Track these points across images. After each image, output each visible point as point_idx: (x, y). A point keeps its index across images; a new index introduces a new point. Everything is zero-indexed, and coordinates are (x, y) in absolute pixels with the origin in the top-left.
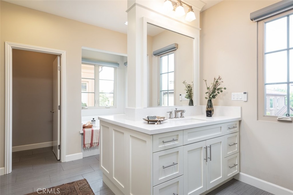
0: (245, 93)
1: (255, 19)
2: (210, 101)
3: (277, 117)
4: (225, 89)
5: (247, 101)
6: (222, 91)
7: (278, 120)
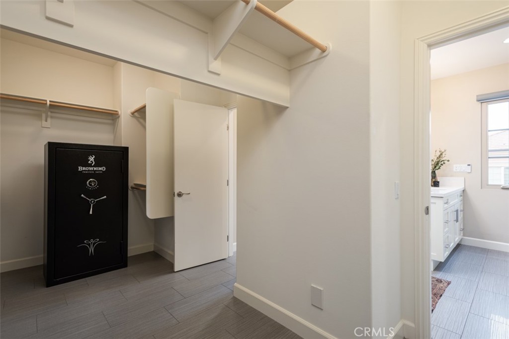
0: (469, 165)
1: (479, 101)
2: (434, 172)
3: (501, 185)
4: (448, 161)
5: (471, 172)
6: (444, 163)
7: (502, 188)
